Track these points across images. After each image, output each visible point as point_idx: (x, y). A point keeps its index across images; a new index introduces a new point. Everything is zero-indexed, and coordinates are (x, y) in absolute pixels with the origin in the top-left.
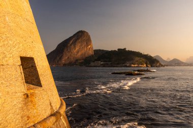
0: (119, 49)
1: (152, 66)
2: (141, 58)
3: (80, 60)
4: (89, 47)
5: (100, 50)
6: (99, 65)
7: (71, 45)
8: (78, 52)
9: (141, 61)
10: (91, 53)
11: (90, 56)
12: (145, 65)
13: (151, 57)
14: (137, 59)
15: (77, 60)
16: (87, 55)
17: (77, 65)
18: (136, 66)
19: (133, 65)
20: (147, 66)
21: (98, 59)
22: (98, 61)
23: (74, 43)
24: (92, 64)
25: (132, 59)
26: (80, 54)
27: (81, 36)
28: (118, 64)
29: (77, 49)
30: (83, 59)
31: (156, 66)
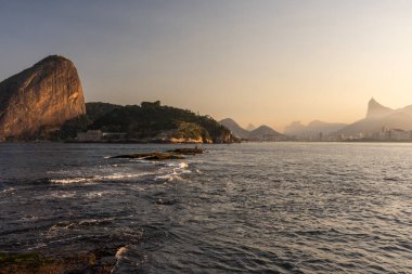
0: (144, 104)
1: (214, 142)
2: (194, 124)
3: (52, 126)
4: (75, 95)
5: (100, 104)
6: (98, 139)
7: (27, 89)
8: (45, 107)
9: (192, 130)
10: (79, 110)
11: (77, 118)
12: (201, 140)
13: (213, 121)
14: (184, 125)
15: (42, 128)
16: (67, 116)
17: (42, 138)
18: (181, 140)
19: (174, 140)
20: (205, 142)
21: (96, 126)
22: (95, 129)
23: (36, 85)
24: (81, 136)
25: (175, 127)
26: (50, 112)
27: (54, 69)
28: (142, 136)
29: (43, 100)
30: (58, 125)
31: (224, 142)
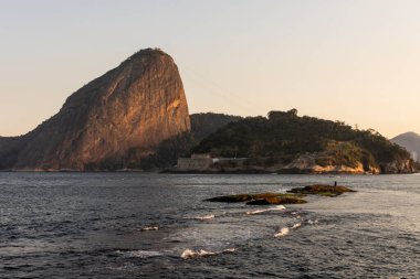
0: (272, 114)
1: (383, 172)
2: (348, 143)
3: (144, 149)
4: (175, 104)
5: (210, 115)
6: (206, 167)
7: (112, 99)
8: (136, 122)
9: (345, 153)
10: (181, 125)
11: (178, 137)
12: (360, 168)
13: (381, 138)
14: (332, 145)
15: (132, 151)
16: (166, 134)
17: (132, 166)
18: (328, 168)
19: (318, 168)
20: (366, 169)
21: (203, 148)
22: (203, 152)
23: (124, 94)
24: (182, 163)
25: (318, 148)
26: (142, 128)
27: (147, 68)
28: (270, 163)
29: (132, 112)
30: (153, 148)
31: (400, 172)
